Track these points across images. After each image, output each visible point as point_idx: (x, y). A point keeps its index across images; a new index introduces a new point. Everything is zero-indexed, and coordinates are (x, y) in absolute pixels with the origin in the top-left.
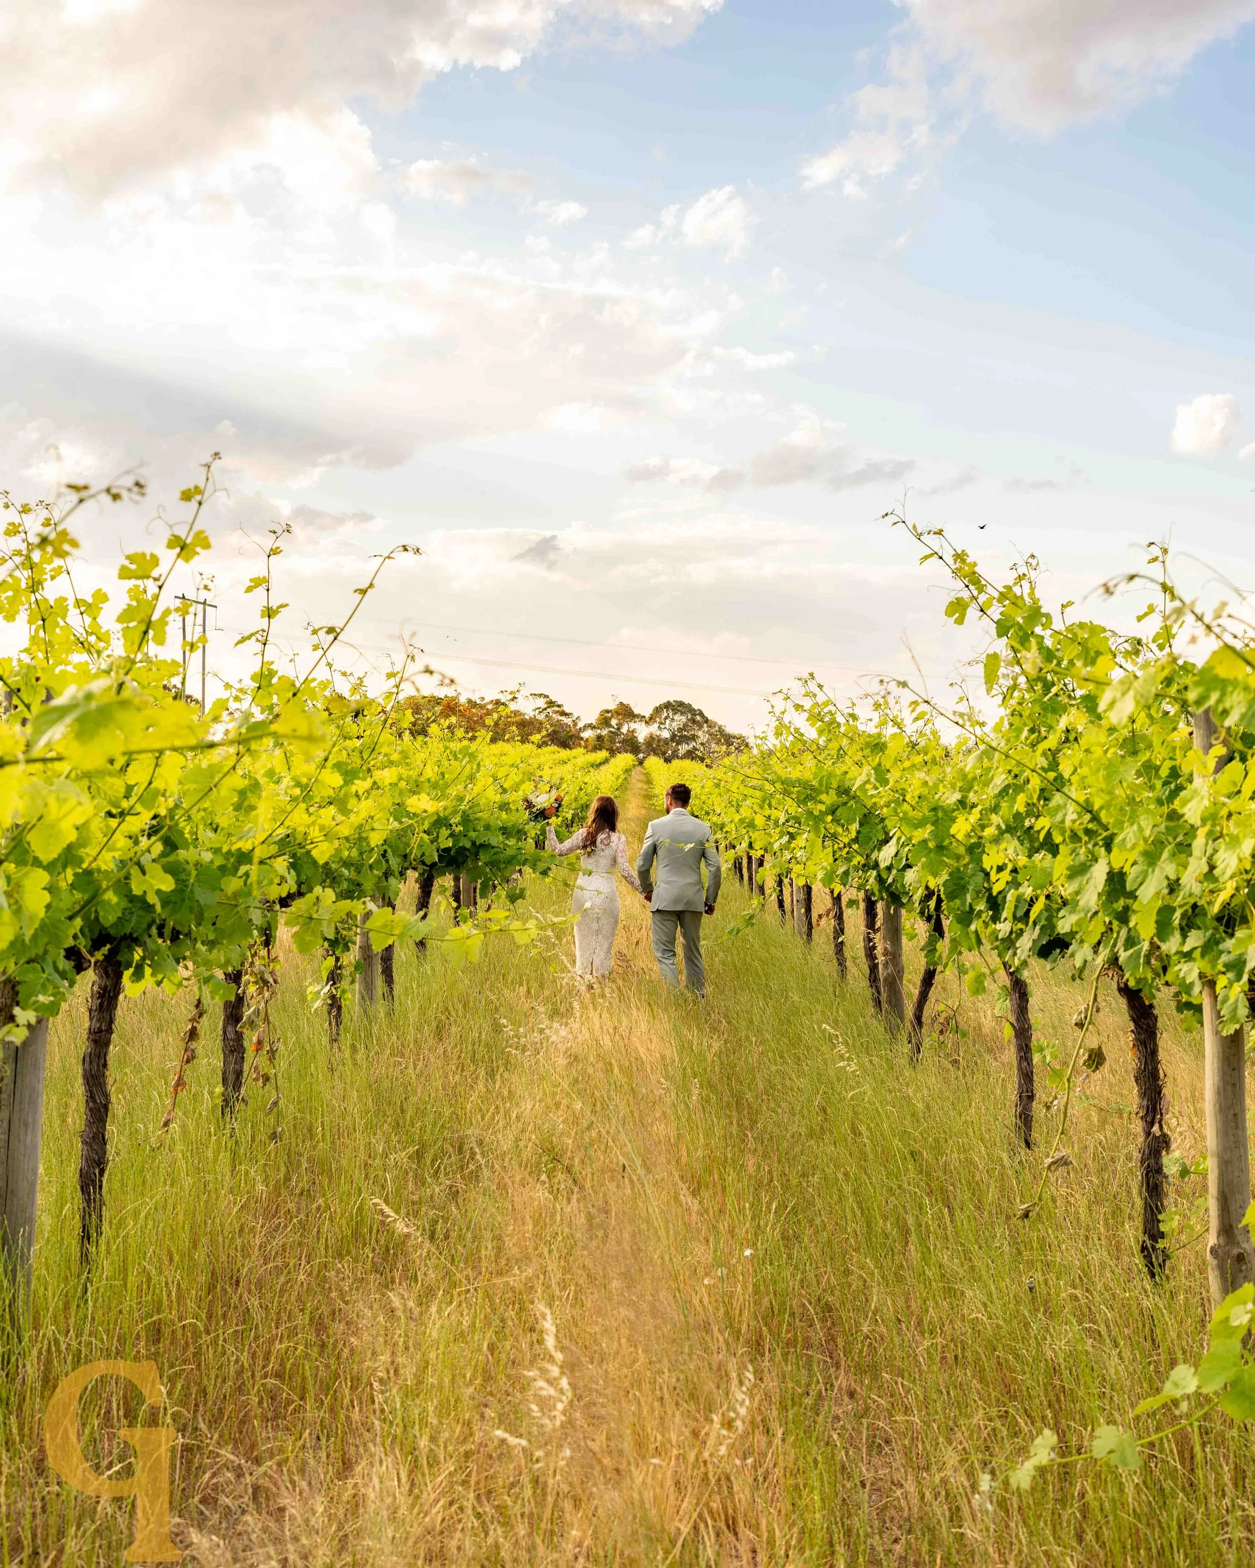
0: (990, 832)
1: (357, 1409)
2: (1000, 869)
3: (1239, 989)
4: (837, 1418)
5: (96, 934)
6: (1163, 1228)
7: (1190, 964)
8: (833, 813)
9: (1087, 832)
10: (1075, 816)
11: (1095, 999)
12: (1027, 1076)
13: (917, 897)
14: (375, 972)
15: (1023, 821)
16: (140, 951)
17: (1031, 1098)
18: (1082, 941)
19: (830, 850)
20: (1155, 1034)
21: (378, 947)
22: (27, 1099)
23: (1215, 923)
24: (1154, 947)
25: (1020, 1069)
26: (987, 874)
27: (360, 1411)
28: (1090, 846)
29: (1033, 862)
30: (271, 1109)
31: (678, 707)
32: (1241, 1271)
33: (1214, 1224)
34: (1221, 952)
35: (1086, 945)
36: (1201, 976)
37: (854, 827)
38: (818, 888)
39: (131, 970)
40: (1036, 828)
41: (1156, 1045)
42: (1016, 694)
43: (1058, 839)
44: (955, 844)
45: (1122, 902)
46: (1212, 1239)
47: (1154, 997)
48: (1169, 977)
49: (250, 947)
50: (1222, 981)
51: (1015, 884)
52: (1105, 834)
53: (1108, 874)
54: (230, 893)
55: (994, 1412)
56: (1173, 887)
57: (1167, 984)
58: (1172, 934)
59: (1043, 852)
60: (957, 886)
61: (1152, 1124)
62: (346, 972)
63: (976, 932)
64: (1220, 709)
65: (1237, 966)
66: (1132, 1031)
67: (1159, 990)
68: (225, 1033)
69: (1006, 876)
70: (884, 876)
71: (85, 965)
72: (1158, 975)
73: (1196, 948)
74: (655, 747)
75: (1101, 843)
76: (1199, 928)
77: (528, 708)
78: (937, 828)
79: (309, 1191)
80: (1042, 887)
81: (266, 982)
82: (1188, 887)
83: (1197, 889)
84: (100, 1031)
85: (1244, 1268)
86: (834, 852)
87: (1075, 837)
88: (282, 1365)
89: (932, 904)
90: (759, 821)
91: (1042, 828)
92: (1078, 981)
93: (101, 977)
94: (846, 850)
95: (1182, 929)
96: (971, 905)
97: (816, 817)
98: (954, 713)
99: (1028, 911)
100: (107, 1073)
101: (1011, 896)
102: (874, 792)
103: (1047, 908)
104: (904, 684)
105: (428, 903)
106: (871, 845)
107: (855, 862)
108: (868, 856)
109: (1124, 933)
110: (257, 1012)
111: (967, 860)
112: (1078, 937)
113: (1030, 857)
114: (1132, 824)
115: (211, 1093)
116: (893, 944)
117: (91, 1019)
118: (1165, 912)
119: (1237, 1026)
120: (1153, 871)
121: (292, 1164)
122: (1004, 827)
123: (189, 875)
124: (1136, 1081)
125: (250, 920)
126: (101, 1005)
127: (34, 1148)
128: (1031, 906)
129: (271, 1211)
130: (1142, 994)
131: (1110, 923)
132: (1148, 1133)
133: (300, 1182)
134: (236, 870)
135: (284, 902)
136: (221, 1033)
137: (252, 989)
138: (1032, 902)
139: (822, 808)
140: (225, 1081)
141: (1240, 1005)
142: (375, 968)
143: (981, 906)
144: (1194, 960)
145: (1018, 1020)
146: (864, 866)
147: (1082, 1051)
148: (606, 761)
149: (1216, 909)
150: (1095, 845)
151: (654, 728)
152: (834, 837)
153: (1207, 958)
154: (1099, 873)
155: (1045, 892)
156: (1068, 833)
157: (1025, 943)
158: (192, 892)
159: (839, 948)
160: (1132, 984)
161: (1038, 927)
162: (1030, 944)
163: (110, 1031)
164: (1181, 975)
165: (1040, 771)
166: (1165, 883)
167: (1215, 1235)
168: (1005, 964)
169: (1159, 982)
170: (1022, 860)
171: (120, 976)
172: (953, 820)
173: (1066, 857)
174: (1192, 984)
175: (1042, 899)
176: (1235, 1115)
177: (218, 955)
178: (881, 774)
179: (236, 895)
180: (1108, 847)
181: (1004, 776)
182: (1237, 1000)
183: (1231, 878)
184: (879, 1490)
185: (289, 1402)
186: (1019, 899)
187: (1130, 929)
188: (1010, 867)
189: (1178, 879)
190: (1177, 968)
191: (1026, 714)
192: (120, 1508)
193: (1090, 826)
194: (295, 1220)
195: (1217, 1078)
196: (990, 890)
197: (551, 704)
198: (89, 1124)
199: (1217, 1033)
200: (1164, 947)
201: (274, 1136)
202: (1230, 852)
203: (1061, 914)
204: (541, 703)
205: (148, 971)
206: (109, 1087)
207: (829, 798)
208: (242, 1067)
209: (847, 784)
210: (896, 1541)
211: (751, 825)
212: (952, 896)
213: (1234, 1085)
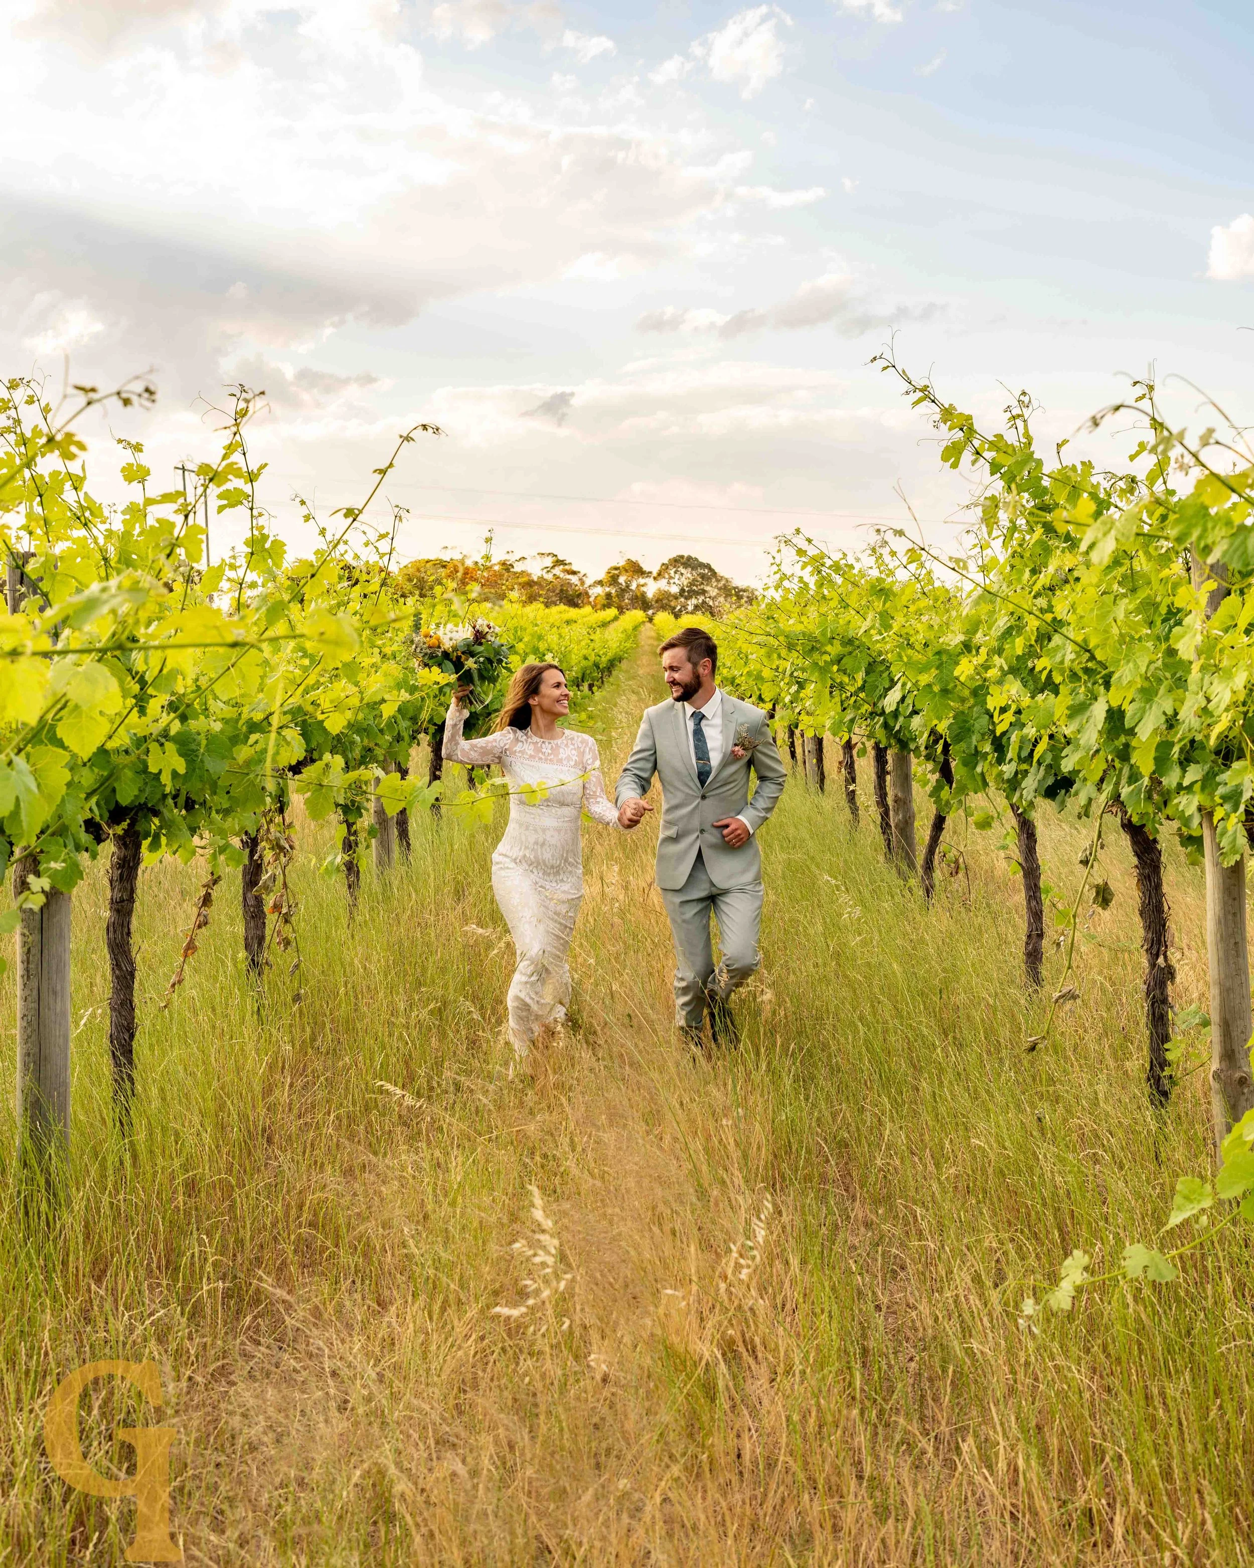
0: (993, 673)
1: (389, 1253)
2: (1003, 710)
3: (1236, 820)
4: (853, 1248)
5: (112, 806)
6: (1169, 1056)
7: (1190, 796)
8: (839, 661)
9: (1087, 670)
10: (1073, 656)
11: (1099, 836)
12: (1036, 915)
13: (922, 741)
14: (391, 836)
15: (1025, 662)
16: (156, 821)
17: (1041, 936)
18: (1085, 780)
19: (837, 699)
20: (1159, 867)
21: (392, 811)
22: (54, 968)
23: (1213, 757)
24: (1155, 781)
25: (1029, 908)
26: (991, 716)
27: (393, 1255)
28: (1089, 685)
29: (1037, 702)
30: (293, 972)
31: (688, 562)
32: (1243, 1094)
33: (1217, 1050)
34: (1219, 784)
35: (1089, 783)
36: (1200, 809)
37: (860, 676)
38: (827, 736)
39: (150, 839)
40: (1037, 669)
41: (1160, 879)
42: (1016, 535)
43: (1057, 679)
44: (959, 687)
45: (1123, 739)
46: (1215, 1065)
47: (1157, 831)
48: (1169, 811)
49: (265, 815)
50: (1219, 813)
51: (1018, 724)
52: (1104, 672)
53: (1108, 711)
54: (241, 762)
55: (1005, 1236)
56: (1172, 722)
57: (1168, 818)
58: (1171, 767)
59: (1046, 692)
60: (962, 730)
61: (1157, 956)
62: (362, 836)
63: (982, 774)
64: (1202, 545)
65: (1233, 797)
66: (1136, 867)
67: (1161, 824)
68: (245, 899)
69: (1009, 717)
70: (891, 722)
71: (104, 836)
72: (1160, 810)
73: (1196, 782)
74: (664, 602)
75: (1100, 681)
76: (1198, 762)
77: (536, 569)
78: (941, 672)
79: (334, 1050)
80: (1046, 727)
81: (282, 849)
82: (1187, 721)
83: (1195, 723)
84: (122, 901)
85: (1246, 1091)
86: (842, 702)
87: (1074, 676)
88: (315, 1215)
89: (940, 747)
90: (767, 673)
91: (1045, 668)
92: (1084, 818)
93: (120, 848)
94: (853, 699)
95: (1181, 763)
96: (976, 747)
97: (821, 667)
98: (951, 558)
99: (1032, 751)
100: (131, 942)
101: (1014, 737)
102: (879, 637)
103: (1052, 749)
104: (900, 533)
105: (441, 766)
106: (878, 693)
107: (863, 710)
108: (875, 704)
109: (1126, 772)
110: (274, 878)
111: (972, 701)
112: (1081, 775)
113: (1033, 697)
114: (1128, 661)
115: (234, 960)
116: (903, 791)
117: (113, 889)
118: (1164, 747)
119: (1238, 857)
120: (1151, 708)
121: (318, 1026)
122: (1006, 668)
123: (199, 745)
124: (1141, 915)
125: (263, 788)
126: (121, 875)
127: (64, 1014)
128: (1035, 746)
129: (299, 1070)
130: (1146, 829)
131: (1113, 760)
132: (1153, 965)
133: (325, 1041)
134: (247, 738)
135: (296, 769)
136: (241, 899)
137: (269, 855)
138: (1036, 743)
139: (827, 658)
140: (247, 947)
141: (1239, 835)
142: (390, 832)
143: (987, 748)
144: (1194, 793)
145: (1026, 860)
146: (871, 714)
147: (1087, 887)
148: (616, 619)
149: (1212, 742)
150: (1094, 684)
151: (662, 584)
152: (842, 686)
153: (1207, 791)
154: (1099, 711)
155: (1049, 732)
156: (1067, 672)
157: (1030, 784)
158: (202, 761)
159: (851, 796)
160: (1135, 819)
161: (1042, 768)
162: (1035, 785)
163: (131, 900)
164: (1181, 808)
165: (1037, 613)
166: (1163, 718)
167: (1218, 1061)
168: (1012, 806)
169: (1161, 816)
170: (1026, 701)
171: (138, 846)
172: (957, 663)
173: (1066, 696)
174: (1191, 816)
175: (1046, 739)
176: (1236, 943)
177: (233, 823)
178: (886, 619)
179: (248, 763)
180: (1107, 685)
181: (1006, 618)
182: (1235, 832)
183: (1227, 710)
184: (895, 1313)
185: (324, 1249)
186: (1023, 740)
187: (1132, 766)
188: (1014, 708)
189: (1176, 714)
190: (1176, 801)
191: (1027, 555)
192: (166, 1351)
193: (1090, 665)
194: (322, 1078)
195: (1217, 909)
196: (993, 732)
197: (559, 562)
198: (116, 991)
199: (1217, 864)
200: (1165, 781)
201: (297, 998)
202: (1224, 685)
203: (1063, 754)
204: (549, 562)
205: (163, 840)
206: (133, 954)
207: (835, 649)
208: (263, 932)
209: (851, 634)
210: (911, 1359)
211: (759, 678)
212: (958, 738)
213: (1234, 914)
